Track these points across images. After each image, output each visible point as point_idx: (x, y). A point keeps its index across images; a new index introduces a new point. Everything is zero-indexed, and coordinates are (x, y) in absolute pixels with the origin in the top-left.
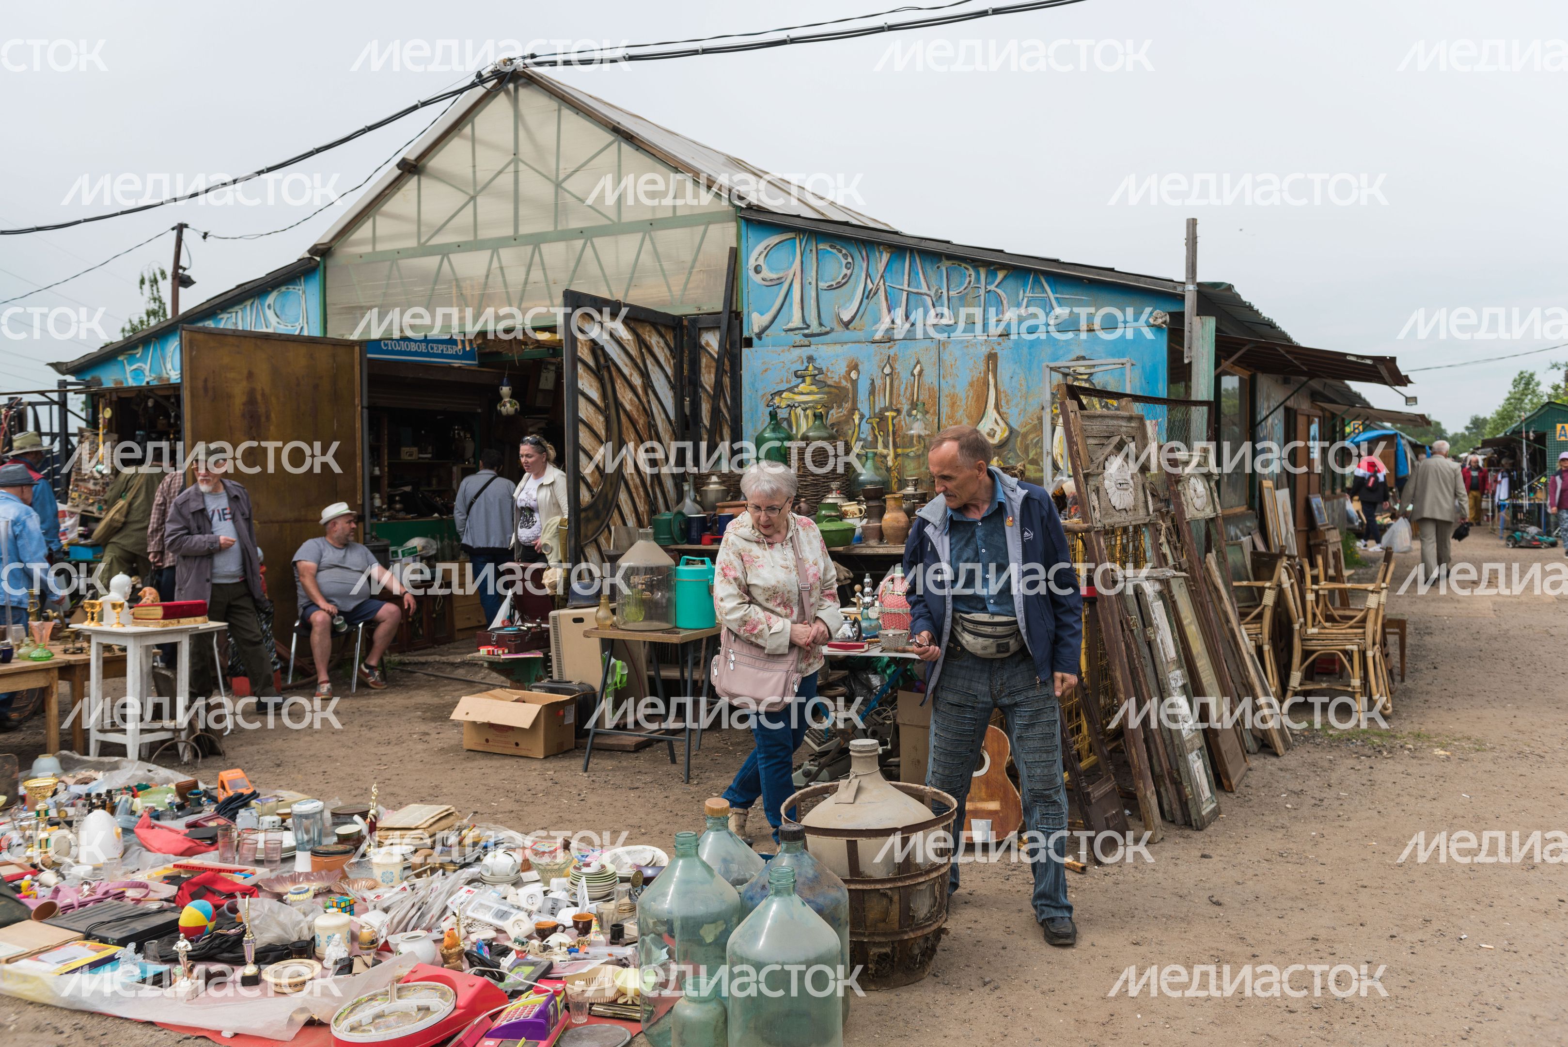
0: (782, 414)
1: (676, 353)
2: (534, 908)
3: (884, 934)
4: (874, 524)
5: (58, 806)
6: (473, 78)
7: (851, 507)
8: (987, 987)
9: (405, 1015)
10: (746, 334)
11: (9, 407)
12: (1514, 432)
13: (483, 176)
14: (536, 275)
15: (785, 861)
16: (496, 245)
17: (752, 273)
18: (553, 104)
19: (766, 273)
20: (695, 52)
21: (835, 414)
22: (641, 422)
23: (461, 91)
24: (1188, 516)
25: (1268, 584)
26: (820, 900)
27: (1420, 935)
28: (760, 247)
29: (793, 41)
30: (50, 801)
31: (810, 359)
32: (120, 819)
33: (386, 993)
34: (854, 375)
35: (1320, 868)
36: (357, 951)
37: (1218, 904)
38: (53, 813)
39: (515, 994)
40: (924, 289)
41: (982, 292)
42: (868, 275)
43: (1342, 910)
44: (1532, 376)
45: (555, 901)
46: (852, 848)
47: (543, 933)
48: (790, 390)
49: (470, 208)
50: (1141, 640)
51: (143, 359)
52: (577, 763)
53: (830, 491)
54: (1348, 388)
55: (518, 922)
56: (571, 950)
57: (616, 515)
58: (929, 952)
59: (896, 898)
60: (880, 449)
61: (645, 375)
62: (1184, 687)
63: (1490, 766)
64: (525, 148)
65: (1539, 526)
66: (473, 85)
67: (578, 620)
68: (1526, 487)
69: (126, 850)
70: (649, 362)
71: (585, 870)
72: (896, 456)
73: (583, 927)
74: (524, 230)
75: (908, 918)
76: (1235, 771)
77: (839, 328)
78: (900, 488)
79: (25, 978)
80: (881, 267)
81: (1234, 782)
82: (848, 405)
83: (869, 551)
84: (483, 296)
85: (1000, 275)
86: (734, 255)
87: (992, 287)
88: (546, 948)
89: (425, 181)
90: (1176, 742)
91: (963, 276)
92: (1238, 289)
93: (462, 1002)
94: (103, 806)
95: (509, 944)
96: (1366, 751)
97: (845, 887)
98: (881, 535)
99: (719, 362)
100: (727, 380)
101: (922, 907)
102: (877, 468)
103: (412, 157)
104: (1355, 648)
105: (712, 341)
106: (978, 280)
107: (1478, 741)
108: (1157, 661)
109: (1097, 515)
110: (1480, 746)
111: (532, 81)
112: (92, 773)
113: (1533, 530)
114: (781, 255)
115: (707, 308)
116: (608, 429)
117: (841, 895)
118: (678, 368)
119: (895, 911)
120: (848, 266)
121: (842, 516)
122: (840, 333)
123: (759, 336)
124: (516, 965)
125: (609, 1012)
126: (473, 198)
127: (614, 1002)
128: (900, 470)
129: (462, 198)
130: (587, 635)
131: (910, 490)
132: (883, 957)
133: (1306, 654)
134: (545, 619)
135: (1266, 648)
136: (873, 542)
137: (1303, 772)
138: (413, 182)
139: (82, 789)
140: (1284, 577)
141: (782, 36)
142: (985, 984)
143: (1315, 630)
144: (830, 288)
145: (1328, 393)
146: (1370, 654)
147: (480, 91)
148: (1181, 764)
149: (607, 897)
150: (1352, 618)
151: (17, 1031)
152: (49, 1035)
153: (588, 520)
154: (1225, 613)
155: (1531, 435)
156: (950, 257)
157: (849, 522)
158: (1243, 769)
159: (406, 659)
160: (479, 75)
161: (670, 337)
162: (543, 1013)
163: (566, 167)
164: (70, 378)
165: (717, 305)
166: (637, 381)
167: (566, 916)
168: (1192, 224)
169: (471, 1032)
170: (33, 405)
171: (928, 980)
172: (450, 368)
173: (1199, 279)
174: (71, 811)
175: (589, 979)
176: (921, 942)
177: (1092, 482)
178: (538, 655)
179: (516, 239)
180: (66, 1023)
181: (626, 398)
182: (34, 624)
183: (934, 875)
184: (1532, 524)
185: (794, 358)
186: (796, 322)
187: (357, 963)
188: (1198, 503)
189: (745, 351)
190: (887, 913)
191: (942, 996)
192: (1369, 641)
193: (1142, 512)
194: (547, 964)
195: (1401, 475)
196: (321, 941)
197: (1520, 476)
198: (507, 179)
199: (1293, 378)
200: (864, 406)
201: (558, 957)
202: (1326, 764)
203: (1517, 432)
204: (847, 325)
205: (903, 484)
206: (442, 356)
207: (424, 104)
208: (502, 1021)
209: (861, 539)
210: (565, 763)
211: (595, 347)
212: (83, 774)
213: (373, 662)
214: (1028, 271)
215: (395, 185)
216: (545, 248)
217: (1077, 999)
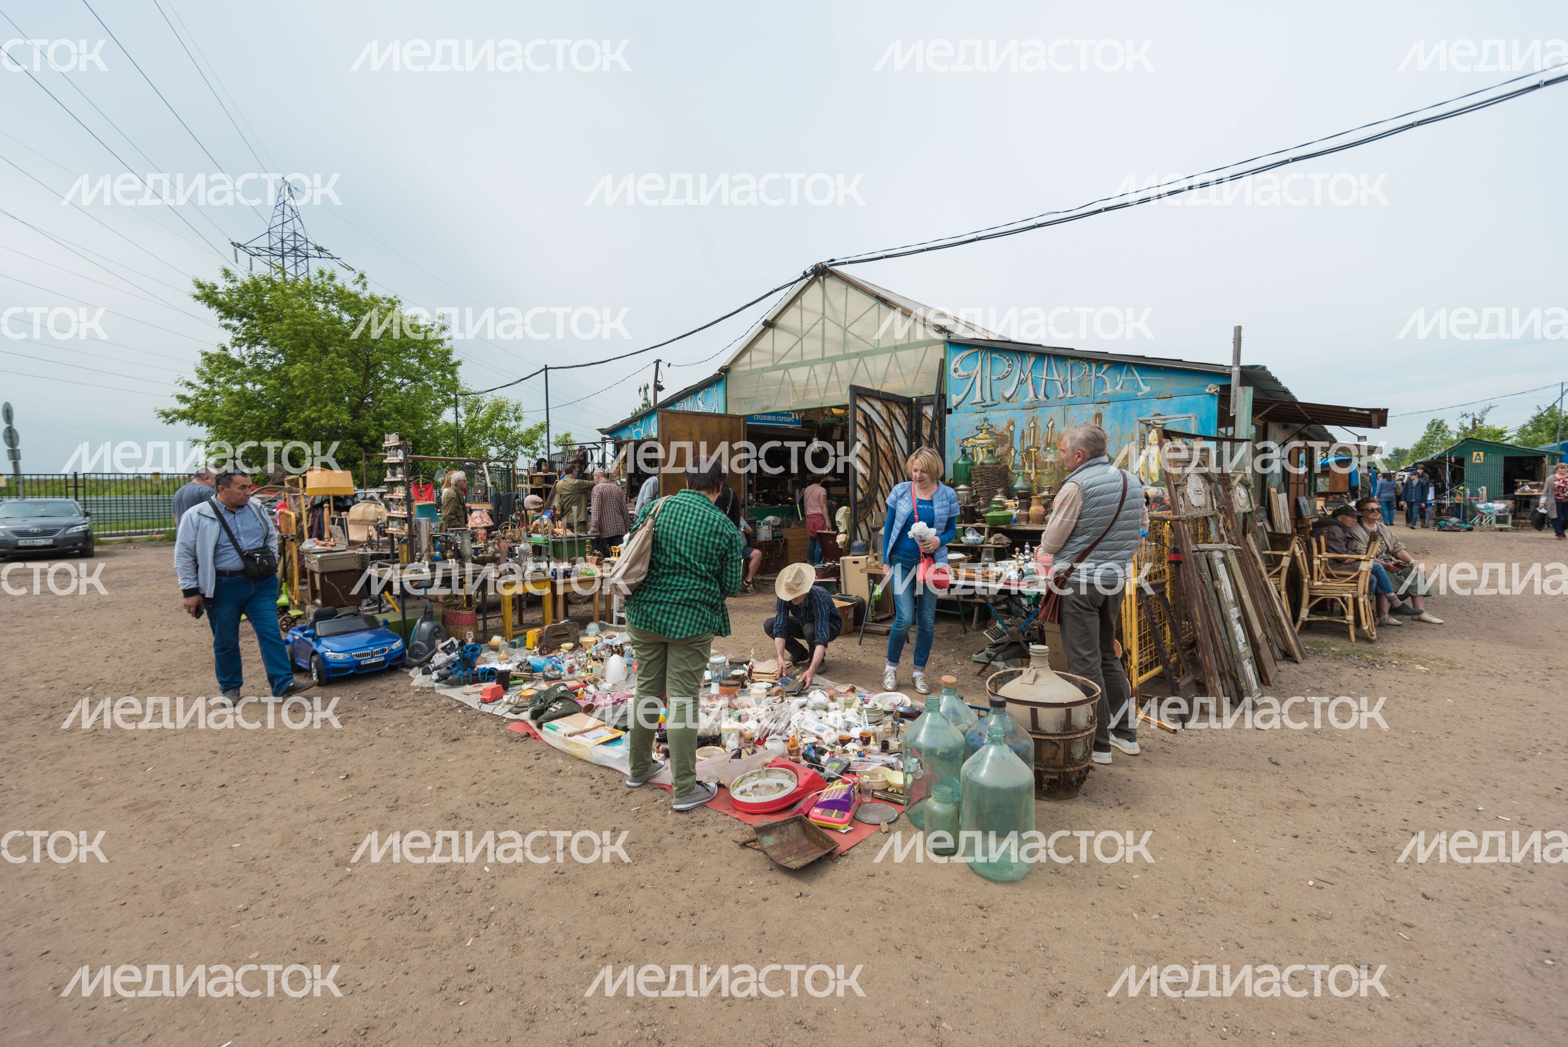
0: (969, 451)
1: (909, 418)
2: (838, 726)
3: (1054, 767)
4: (1024, 512)
5: (597, 651)
6: (802, 275)
7: (1010, 503)
8: (1122, 807)
9: (769, 788)
10: (948, 407)
11: (580, 450)
12: (1439, 457)
13: (806, 327)
14: (833, 378)
15: (993, 720)
16: (812, 363)
17: (952, 372)
18: (843, 286)
19: (961, 372)
20: (923, 250)
21: (999, 451)
22: (889, 456)
23: (795, 282)
24: (1236, 511)
25: (1285, 553)
26: (1017, 746)
27: (1441, 803)
28: (958, 358)
29: (979, 239)
30: (594, 647)
31: (986, 419)
32: (626, 659)
33: (759, 773)
34: (1011, 428)
35: (1348, 745)
36: (744, 745)
37: (1277, 764)
38: (594, 654)
39: (831, 780)
40: (1056, 377)
41: (1093, 377)
42: (1021, 371)
43: (1374, 778)
44: (1441, 422)
45: (849, 723)
46: (1034, 713)
47: (843, 742)
48: (973, 437)
49: (799, 345)
50: (1210, 588)
51: (640, 427)
52: (855, 640)
53: (997, 493)
54: (1326, 431)
55: (829, 734)
56: (860, 755)
57: (875, 506)
58: (1082, 779)
59: (1062, 746)
60: (1027, 470)
61: (892, 430)
62: (1239, 619)
63: (1464, 680)
64: (828, 312)
65: (1458, 517)
66: (802, 278)
67: (856, 562)
68: (1448, 492)
69: (628, 676)
70: (894, 423)
71: (865, 706)
72: (1037, 474)
73: (865, 740)
74: (827, 355)
75: (1069, 758)
76: (1271, 671)
77: (1003, 402)
78: (1039, 492)
79: (577, 745)
80: (1030, 365)
81: (1271, 679)
82: (1007, 445)
83: (1021, 528)
84: (805, 391)
85: (1105, 367)
86: (942, 362)
87: (1100, 375)
88: (845, 751)
89: (776, 331)
90: (1235, 653)
91: (1081, 369)
92: (1269, 369)
93: (802, 783)
94: (618, 653)
95: (824, 747)
96: (1363, 663)
97: (1030, 737)
98: (1028, 519)
99: (933, 423)
100: (937, 433)
101: (1078, 752)
102: (1024, 481)
103: (770, 319)
104: (1350, 596)
105: (929, 411)
106: (1091, 370)
107: (1448, 662)
108: (1222, 602)
109: (1183, 510)
110: (1451, 665)
111: (833, 274)
112: (614, 633)
113: (1454, 520)
114: (970, 362)
115: (926, 393)
116: (872, 459)
117: (1029, 742)
118: (910, 426)
119: (1061, 754)
120: (1009, 366)
121: (1005, 508)
122: (1004, 404)
123: (956, 407)
124: (829, 761)
125: (884, 797)
126: (801, 339)
127: (886, 790)
128: (1039, 481)
129: (796, 339)
130: (861, 571)
131: (1046, 493)
132: (1052, 781)
133: (1312, 598)
134: (838, 561)
135: (1283, 593)
136: (1023, 523)
137: (1319, 675)
138: (770, 332)
139: (609, 641)
140: (1297, 549)
141: (973, 236)
142: (1120, 805)
143: (1320, 583)
144: (999, 379)
145: (1311, 434)
146: (1361, 600)
147: (805, 281)
148: (1239, 668)
149: (877, 723)
150: (1348, 576)
151: (572, 775)
152: (587, 779)
153: (861, 509)
154: (1260, 572)
155: (1453, 459)
156: (1073, 358)
157: (1009, 511)
158: (1275, 671)
159: (765, 578)
160: (805, 273)
161: (905, 409)
162: (847, 796)
163: (850, 320)
164: (607, 436)
165: (932, 391)
166: (888, 433)
167: (855, 733)
168: (1238, 330)
169: (807, 803)
170: (590, 449)
171: (1080, 797)
172: (788, 429)
173: (1242, 364)
174: (603, 653)
175: (873, 774)
176: (1077, 774)
177: (1180, 490)
178: (834, 580)
179: (823, 360)
180: (596, 773)
181: (882, 443)
182: (589, 557)
183: (1087, 733)
184: (1452, 516)
185: (976, 419)
186: (978, 398)
187: (743, 752)
188: (1242, 502)
189: (948, 416)
190: (1056, 754)
191: (1092, 810)
192: (1361, 591)
193: (1209, 508)
194: (846, 762)
195: (1353, 484)
196: (724, 736)
197: (1444, 485)
198: (819, 328)
199: (1291, 425)
200: (1017, 445)
201: (853, 758)
202: (1335, 671)
203: (1442, 458)
204: (1008, 400)
205: (1041, 490)
206: (784, 422)
207: (776, 290)
208: (823, 798)
209: (1015, 521)
210: (848, 639)
211: (866, 416)
212: (610, 633)
213: (749, 580)
214: (1123, 364)
215: (761, 334)
216: (838, 363)
217: (1186, 823)
